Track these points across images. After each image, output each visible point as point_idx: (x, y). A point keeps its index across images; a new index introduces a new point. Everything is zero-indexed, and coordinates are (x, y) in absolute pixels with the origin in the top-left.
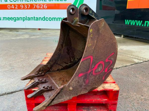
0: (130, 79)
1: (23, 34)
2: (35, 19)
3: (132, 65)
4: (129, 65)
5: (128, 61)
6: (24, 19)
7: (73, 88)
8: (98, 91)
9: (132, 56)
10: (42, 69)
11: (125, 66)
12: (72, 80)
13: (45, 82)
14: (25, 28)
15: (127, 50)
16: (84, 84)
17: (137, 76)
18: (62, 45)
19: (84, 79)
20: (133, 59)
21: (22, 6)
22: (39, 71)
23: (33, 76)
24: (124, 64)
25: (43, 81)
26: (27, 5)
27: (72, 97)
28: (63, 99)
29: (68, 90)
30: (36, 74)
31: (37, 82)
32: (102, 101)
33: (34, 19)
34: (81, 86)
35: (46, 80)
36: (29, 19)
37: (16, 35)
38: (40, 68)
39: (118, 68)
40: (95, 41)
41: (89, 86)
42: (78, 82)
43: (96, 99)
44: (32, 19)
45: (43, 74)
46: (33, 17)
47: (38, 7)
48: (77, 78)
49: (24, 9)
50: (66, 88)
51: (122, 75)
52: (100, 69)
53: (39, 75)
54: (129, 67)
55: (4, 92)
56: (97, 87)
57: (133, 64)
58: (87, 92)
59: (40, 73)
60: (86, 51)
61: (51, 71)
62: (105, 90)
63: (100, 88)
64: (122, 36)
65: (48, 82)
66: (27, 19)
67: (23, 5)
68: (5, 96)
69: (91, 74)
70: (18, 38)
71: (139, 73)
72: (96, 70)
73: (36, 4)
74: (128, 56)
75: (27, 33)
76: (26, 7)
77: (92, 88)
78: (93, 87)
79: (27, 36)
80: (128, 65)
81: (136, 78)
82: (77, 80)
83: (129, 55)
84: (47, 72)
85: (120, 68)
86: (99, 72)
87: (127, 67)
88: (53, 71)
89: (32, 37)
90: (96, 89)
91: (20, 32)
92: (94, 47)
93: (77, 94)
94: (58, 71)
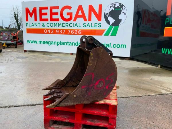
0: (147, 107)
1: (55, 58)
2: (69, 44)
3: (157, 95)
4: (154, 95)
5: (154, 91)
6: (58, 43)
7: (76, 96)
8: (99, 104)
9: (160, 87)
10: (59, 83)
11: (148, 95)
12: (76, 90)
13: (60, 93)
14: (58, 52)
15: (158, 81)
16: (87, 95)
17: (157, 105)
18: (77, 66)
19: (86, 91)
20: (160, 90)
21: (57, 31)
22: (57, 84)
23: (52, 87)
24: (148, 94)
25: (58, 91)
26: (62, 30)
27: (76, 104)
28: (68, 104)
29: (73, 97)
30: (54, 86)
31: (53, 91)
32: (103, 113)
33: (67, 43)
34: (84, 96)
35: (60, 91)
36: (62, 44)
37: (48, 58)
38: (58, 83)
39: (140, 96)
40: (96, 62)
41: (91, 98)
42: (82, 92)
43: (98, 112)
44: (66, 43)
45: (60, 87)
46: (67, 42)
47: (72, 33)
48: (80, 89)
49: (59, 34)
50: (71, 95)
51: (141, 103)
52: (101, 85)
53: (56, 87)
54: (153, 97)
55: (29, 104)
56: (98, 100)
57: (159, 94)
58: (89, 103)
59: (58, 86)
60: (88, 69)
61: (66, 86)
62: (105, 103)
63: (101, 102)
64: (159, 66)
65: (61, 93)
66: (61, 43)
67: (59, 30)
68: (30, 107)
69: (92, 88)
70: (50, 61)
71: (160, 103)
72: (97, 85)
73: (71, 30)
74: (156, 87)
75: (59, 57)
76: (61, 32)
77: (93, 100)
78: (95, 100)
79: (58, 60)
80: (152, 94)
81: (155, 107)
82: (81, 90)
83: (159, 85)
84: (64, 86)
85: (142, 96)
86: (100, 87)
87: (150, 97)
88: (68, 86)
89: (63, 61)
90: (97, 102)
91: (53, 56)
92: (95, 66)
93: (80, 102)
94: (72, 87)
